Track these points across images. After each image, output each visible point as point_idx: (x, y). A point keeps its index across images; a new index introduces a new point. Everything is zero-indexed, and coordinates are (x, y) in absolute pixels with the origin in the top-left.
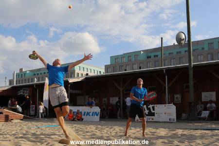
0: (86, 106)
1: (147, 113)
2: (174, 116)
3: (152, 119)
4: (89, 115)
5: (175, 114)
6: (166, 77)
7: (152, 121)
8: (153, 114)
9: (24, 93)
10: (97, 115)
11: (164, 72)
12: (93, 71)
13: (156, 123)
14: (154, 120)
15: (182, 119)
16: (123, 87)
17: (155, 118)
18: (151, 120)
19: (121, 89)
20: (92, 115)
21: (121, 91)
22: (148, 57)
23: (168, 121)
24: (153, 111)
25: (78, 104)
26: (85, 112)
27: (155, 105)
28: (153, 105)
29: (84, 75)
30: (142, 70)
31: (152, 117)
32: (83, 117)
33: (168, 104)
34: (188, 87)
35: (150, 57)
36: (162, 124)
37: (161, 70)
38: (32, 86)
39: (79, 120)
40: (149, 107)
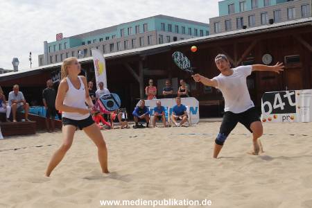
1: (282, 108)
8: (293, 110)
16: (238, 60)
18: (289, 120)
28: (293, 93)
31: (291, 115)
40: (285, 96)
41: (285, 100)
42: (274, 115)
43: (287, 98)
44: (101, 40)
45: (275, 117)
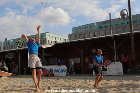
0: (56, 65)
2: (121, 71)
3: (106, 74)
4: (59, 72)
5: (122, 69)
6: (114, 42)
7: (105, 74)
9: (9, 57)
10: (65, 72)
11: (113, 38)
13: (108, 76)
15: (128, 72)
17: (108, 73)
19: (82, 52)
20: (61, 72)
21: (82, 53)
22: (101, 28)
23: (117, 74)
24: (105, 68)
25: (50, 64)
26: (55, 70)
32: (54, 73)
33: (117, 62)
34: (130, 49)
35: (102, 27)
36: (113, 77)
37: (110, 37)
38: (15, 51)
39: (51, 76)
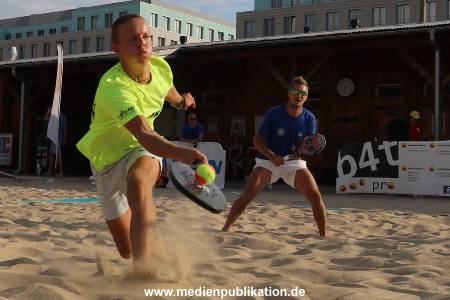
1: (374, 168)
8: (393, 172)
12: (197, 31)
14: (394, 191)
18: (386, 189)
27: (401, 143)
28: (394, 143)
29: (168, 43)
30: (357, 30)
31: (388, 180)
40: (380, 147)
41: (380, 154)
42: (359, 179)
43: (383, 151)
44: (41, 33)
45: (362, 183)
